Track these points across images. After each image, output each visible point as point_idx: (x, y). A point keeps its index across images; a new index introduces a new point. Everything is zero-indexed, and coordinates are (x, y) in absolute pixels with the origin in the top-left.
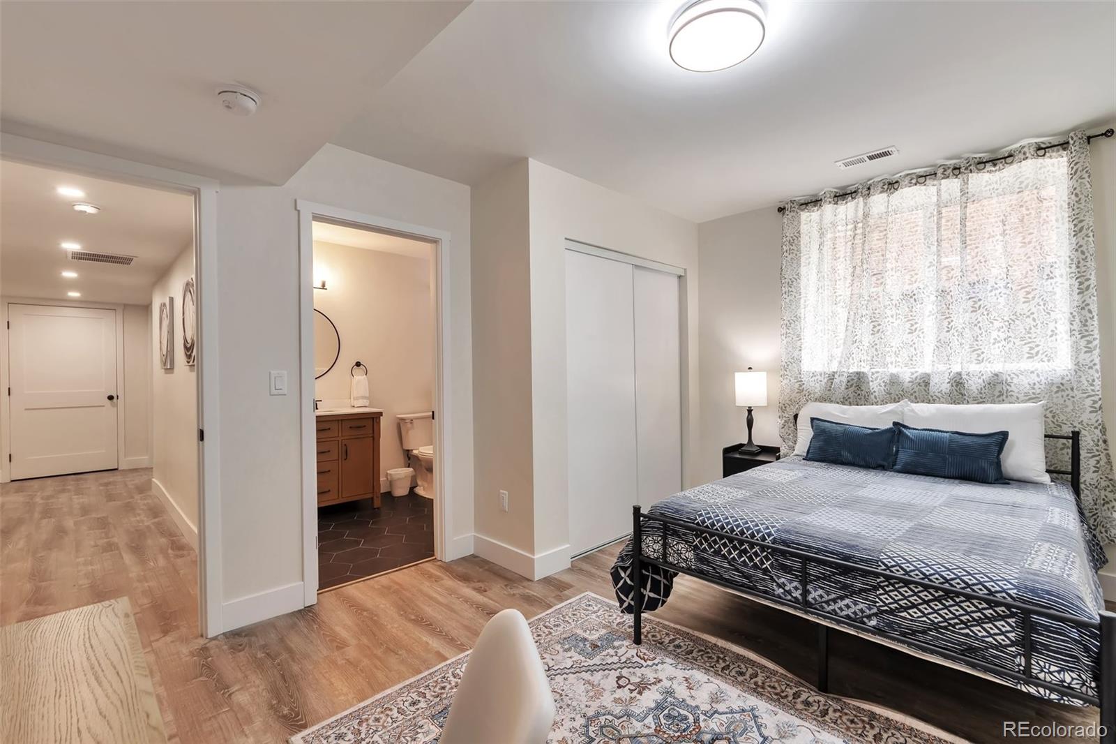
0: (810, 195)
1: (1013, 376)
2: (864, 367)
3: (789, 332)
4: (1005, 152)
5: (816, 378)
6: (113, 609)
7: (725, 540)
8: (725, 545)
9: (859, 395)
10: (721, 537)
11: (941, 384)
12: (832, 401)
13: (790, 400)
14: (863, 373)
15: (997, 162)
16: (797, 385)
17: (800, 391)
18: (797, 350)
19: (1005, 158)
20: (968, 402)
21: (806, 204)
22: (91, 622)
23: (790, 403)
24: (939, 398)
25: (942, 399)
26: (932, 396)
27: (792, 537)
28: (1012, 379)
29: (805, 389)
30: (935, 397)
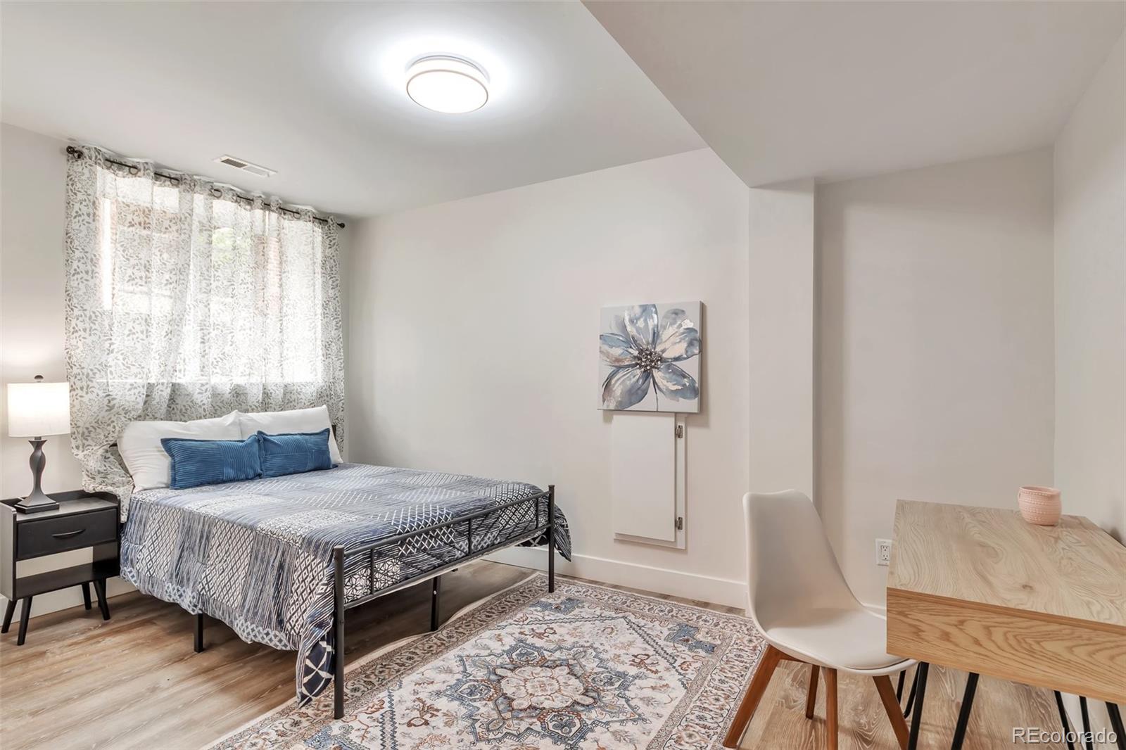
0: (117, 154)
1: (302, 386)
2: (180, 378)
3: (94, 327)
4: (294, 207)
5: (136, 391)
6: (900, 581)
7: (417, 537)
8: (424, 539)
9: (173, 409)
10: (420, 535)
11: (255, 395)
12: (156, 418)
13: (97, 422)
14: (179, 384)
15: (286, 212)
16: (106, 401)
17: (110, 408)
18: (106, 353)
19: (293, 212)
20: (275, 409)
21: (113, 162)
22: (917, 579)
23: (95, 425)
24: (257, 407)
25: (259, 409)
26: (251, 407)
27: (458, 509)
28: (301, 389)
29: (117, 405)
30: (253, 407)
